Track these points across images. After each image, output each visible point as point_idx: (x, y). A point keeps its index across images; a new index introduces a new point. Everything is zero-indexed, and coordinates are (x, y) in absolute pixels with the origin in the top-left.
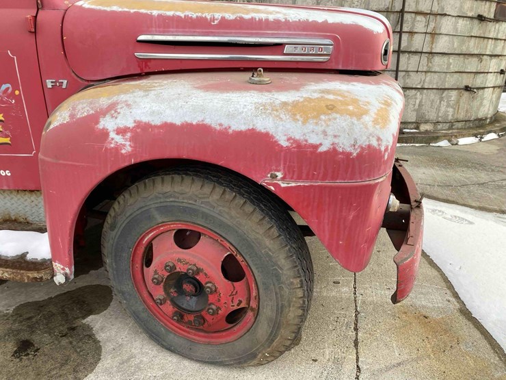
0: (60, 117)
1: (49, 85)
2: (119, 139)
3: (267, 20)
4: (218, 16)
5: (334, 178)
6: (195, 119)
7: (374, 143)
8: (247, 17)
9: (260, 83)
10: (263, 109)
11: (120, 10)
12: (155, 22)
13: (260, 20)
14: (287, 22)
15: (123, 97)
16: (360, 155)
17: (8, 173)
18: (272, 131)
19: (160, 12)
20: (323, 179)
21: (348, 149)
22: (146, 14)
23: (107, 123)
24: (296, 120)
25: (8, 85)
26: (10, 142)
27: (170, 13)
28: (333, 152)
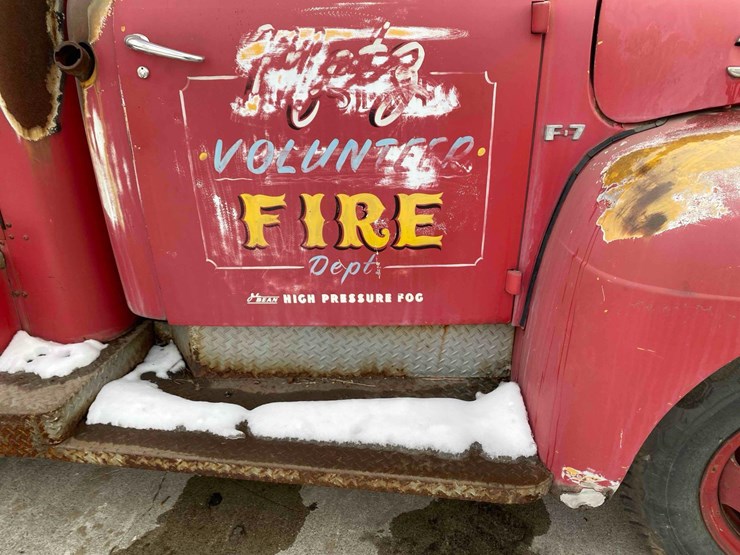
1: (550, 136)
17: (419, 298)
25: (469, 139)
26: (440, 244)
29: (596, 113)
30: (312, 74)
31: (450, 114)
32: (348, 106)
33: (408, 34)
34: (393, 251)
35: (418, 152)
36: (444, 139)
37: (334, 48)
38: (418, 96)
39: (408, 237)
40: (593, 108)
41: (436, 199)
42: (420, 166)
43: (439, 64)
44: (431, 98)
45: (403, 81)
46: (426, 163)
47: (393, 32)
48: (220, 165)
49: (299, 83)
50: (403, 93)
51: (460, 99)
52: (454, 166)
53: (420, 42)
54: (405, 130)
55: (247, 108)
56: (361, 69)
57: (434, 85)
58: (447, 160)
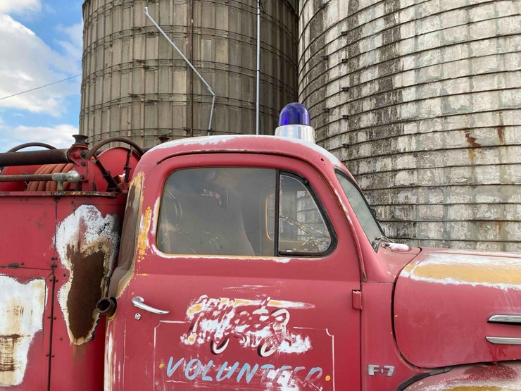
1: (371, 372)
11: (458, 283)
12: (509, 299)
19: (511, 286)
22: (492, 289)
25: (319, 369)
29: (401, 359)
30: (226, 324)
31: (306, 352)
32: (245, 343)
33: (280, 304)
35: (287, 374)
36: (303, 368)
37: (239, 310)
38: (286, 340)
40: (399, 355)
42: (288, 384)
43: (299, 323)
44: (294, 342)
45: (277, 331)
46: (292, 382)
47: (272, 303)
48: (170, 372)
49: (218, 328)
50: (277, 338)
51: (312, 344)
52: (310, 386)
53: (287, 309)
54: (280, 360)
55: (189, 340)
56: (254, 323)
57: (296, 334)
58: (306, 382)
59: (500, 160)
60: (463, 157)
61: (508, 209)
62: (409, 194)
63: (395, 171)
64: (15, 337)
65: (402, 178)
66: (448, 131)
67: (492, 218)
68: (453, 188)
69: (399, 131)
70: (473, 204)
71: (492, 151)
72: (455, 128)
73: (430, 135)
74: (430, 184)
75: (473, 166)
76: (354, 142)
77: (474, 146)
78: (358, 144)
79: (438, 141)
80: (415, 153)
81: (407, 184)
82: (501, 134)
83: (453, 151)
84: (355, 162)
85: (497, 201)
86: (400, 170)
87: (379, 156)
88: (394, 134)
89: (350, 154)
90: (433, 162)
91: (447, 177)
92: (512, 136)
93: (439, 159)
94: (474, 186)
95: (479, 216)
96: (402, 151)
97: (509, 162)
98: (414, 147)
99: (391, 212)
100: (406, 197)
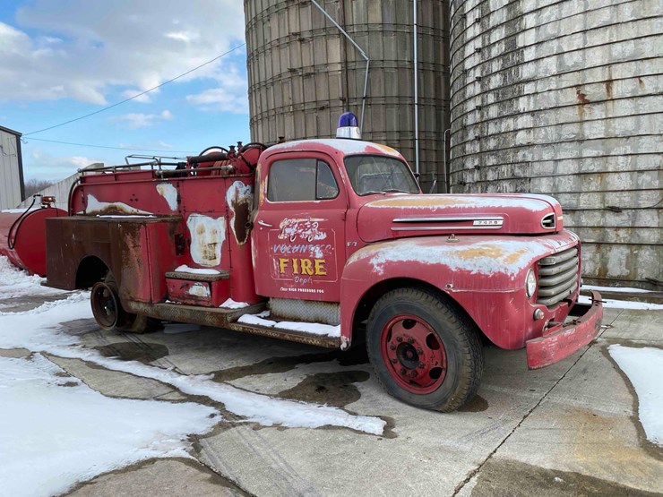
0: (353, 259)
1: (348, 245)
2: (378, 268)
3: (464, 208)
4: (436, 207)
5: (480, 288)
6: (412, 259)
7: (503, 271)
8: (452, 206)
9: (452, 242)
10: (445, 254)
12: (403, 212)
13: (460, 208)
14: (476, 208)
15: (382, 249)
16: (493, 277)
17: (323, 291)
18: (448, 264)
19: (406, 207)
20: (475, 288)
21: (487, 273)
22: (398, 209)
23: (374, 261)
24: (461, 259)
25: (330, 245)
26: (326, 274)
27: (411, 207)
28: (479, 275)
30: (295, 229)
31: (325, 239)
32: (302, 237)
33: (315, 220)
34: (314, 276)
35: (318, 248)
36: (324, 245)
37: (299, 223)
38: (317, 235)
39: (318, 272)
40: (359, 238)
41: (323, 261)
42: (319, 252)
43: (322, 227)
44: (320, 235)
45: (314, 231)
47: (312, 220)
48: (275, 251)
49: (291, 231)
50: (314, 234)
51: (327, 235)
52: (327, 252)
53: (317, 222)
54: (315, 243)
55: (281, 237)
56: (305, 228)
57: (321, 232)
58: (325, 251)
59: (606, 114)
60: (572, 114)
61: (610, 161)
62: (526, 152)
63: (516, 131)
64: (215, 244)
65: (522, 138)
66: (561, 89)
67: (595, 171)
68: (563, 144)
69: (520, 91)
70: (580, 159)
71: (599, 106)
72: (568, 85)
73: (546, 94)
74: (544, 142)
75: (582, 122)
76: (485, 104)
77: (584, 102)
78: (488, 105)
79: (552, 99)
80: (532, 113)
81: (525, 143)
82: (609, 89)
83: (565, 109)
84: (485, 124)
85: (601, 154)
86: (519, 130)
87: (504, 117)
88: (516, 94)
89: (482, 116)
90: (547, 120)
91: (559, 134)
92: (619, 89)
93: (552, 117)
94: (581, 141)
95: (583, 169)
96: (522, 111)
97: (614, 116)
98: (532, 108)
99: (512, 170)
100: (524, 155)
